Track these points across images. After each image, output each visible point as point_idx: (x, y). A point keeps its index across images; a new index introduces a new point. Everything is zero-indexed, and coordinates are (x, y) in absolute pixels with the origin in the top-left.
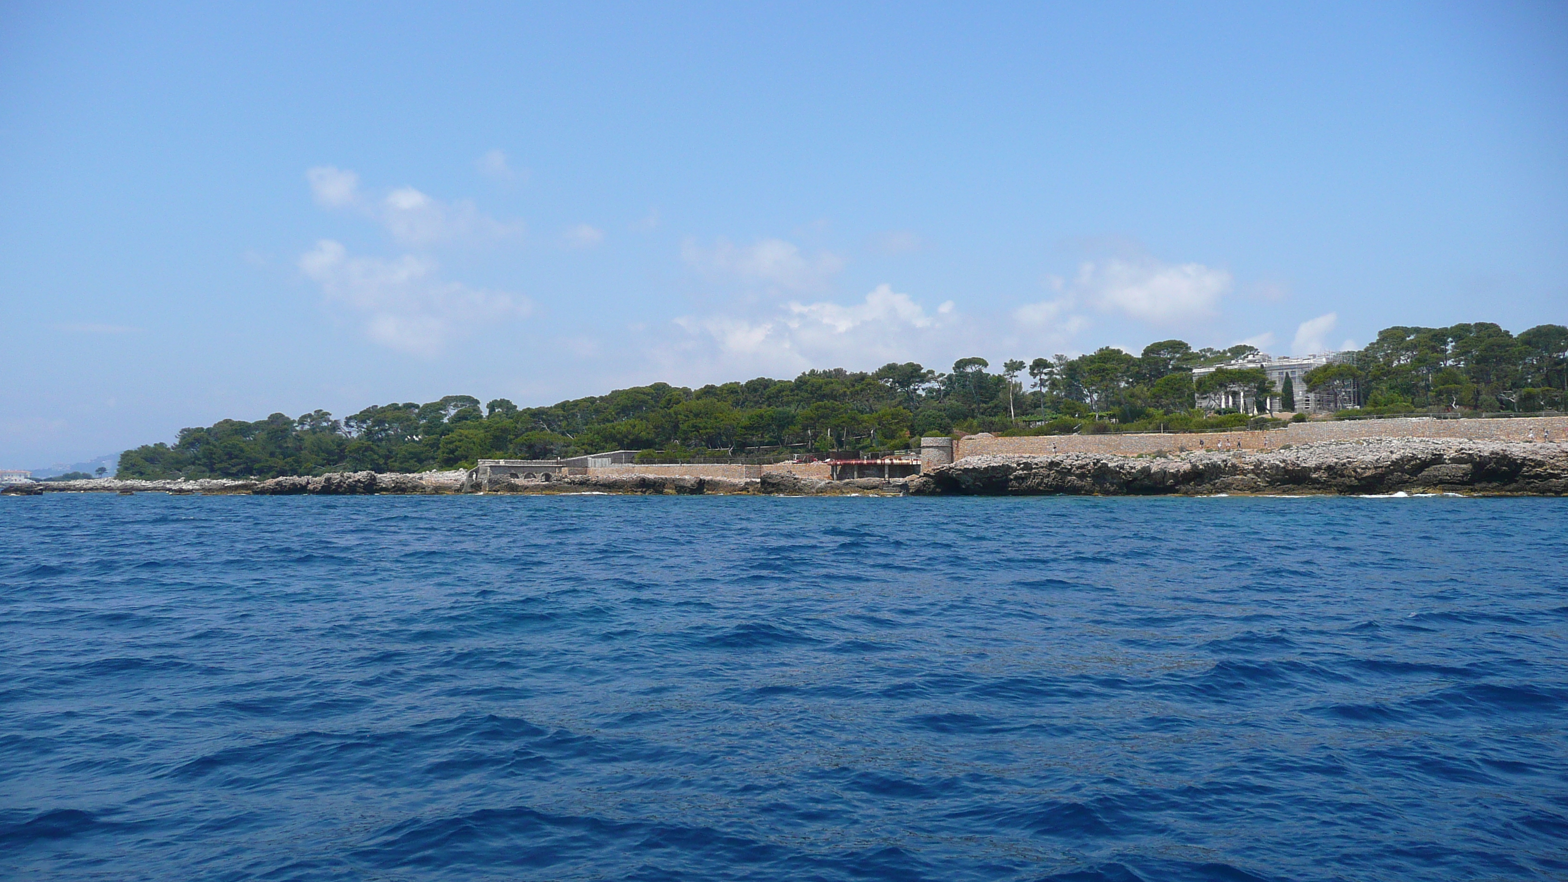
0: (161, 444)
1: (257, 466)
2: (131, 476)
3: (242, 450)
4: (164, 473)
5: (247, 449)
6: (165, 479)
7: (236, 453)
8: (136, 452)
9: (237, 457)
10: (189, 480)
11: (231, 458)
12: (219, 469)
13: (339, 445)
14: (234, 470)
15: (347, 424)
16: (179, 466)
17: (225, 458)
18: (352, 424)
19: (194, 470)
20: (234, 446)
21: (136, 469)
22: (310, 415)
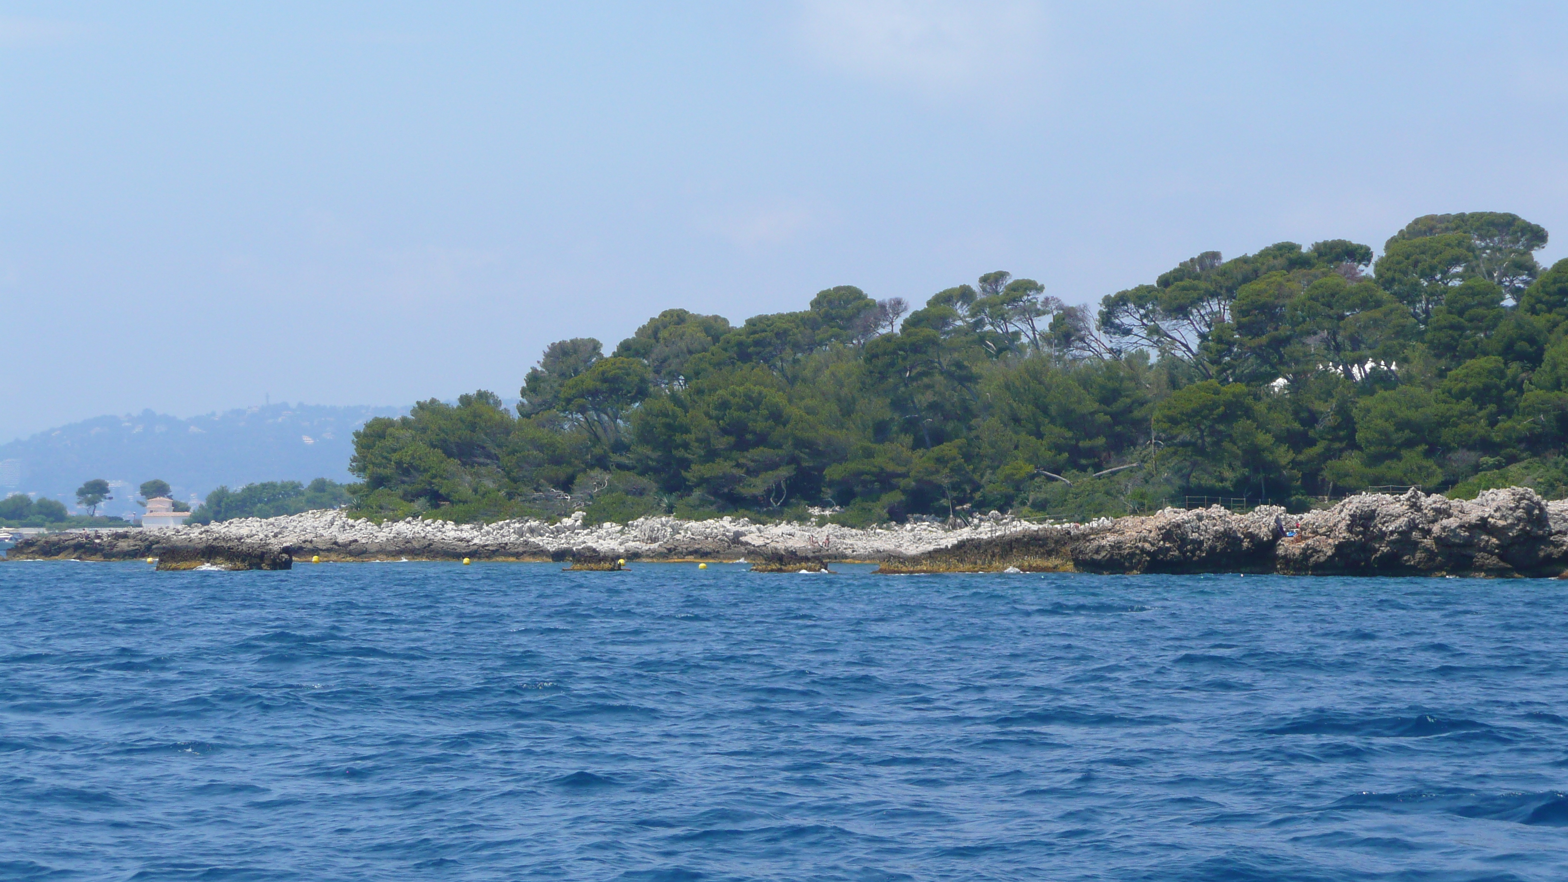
0: (483, 396)
1: (834, 472)
2: (405, 506)
3: (777, 417)
4: (510, 496)
5: (794, 411)
6: (522, 516)
7: (761, 425)
8: (405, 422)
9: (762, 440)
10: (599, 522)
11: (742, 445)
12: (702, 481)
13: (1109, 397)
14: (758, 486)
15: (1107, 322)
16: (563, 472)
17: (722, 442)
18: (1126, 320)
19: (611, 489)
20: (753, 403)
21: (420, 481)
22: (965, 294)
